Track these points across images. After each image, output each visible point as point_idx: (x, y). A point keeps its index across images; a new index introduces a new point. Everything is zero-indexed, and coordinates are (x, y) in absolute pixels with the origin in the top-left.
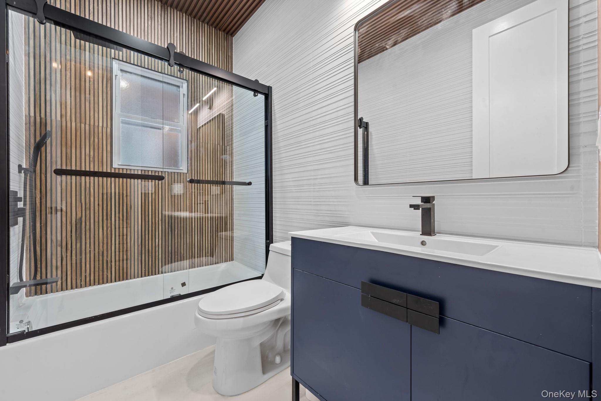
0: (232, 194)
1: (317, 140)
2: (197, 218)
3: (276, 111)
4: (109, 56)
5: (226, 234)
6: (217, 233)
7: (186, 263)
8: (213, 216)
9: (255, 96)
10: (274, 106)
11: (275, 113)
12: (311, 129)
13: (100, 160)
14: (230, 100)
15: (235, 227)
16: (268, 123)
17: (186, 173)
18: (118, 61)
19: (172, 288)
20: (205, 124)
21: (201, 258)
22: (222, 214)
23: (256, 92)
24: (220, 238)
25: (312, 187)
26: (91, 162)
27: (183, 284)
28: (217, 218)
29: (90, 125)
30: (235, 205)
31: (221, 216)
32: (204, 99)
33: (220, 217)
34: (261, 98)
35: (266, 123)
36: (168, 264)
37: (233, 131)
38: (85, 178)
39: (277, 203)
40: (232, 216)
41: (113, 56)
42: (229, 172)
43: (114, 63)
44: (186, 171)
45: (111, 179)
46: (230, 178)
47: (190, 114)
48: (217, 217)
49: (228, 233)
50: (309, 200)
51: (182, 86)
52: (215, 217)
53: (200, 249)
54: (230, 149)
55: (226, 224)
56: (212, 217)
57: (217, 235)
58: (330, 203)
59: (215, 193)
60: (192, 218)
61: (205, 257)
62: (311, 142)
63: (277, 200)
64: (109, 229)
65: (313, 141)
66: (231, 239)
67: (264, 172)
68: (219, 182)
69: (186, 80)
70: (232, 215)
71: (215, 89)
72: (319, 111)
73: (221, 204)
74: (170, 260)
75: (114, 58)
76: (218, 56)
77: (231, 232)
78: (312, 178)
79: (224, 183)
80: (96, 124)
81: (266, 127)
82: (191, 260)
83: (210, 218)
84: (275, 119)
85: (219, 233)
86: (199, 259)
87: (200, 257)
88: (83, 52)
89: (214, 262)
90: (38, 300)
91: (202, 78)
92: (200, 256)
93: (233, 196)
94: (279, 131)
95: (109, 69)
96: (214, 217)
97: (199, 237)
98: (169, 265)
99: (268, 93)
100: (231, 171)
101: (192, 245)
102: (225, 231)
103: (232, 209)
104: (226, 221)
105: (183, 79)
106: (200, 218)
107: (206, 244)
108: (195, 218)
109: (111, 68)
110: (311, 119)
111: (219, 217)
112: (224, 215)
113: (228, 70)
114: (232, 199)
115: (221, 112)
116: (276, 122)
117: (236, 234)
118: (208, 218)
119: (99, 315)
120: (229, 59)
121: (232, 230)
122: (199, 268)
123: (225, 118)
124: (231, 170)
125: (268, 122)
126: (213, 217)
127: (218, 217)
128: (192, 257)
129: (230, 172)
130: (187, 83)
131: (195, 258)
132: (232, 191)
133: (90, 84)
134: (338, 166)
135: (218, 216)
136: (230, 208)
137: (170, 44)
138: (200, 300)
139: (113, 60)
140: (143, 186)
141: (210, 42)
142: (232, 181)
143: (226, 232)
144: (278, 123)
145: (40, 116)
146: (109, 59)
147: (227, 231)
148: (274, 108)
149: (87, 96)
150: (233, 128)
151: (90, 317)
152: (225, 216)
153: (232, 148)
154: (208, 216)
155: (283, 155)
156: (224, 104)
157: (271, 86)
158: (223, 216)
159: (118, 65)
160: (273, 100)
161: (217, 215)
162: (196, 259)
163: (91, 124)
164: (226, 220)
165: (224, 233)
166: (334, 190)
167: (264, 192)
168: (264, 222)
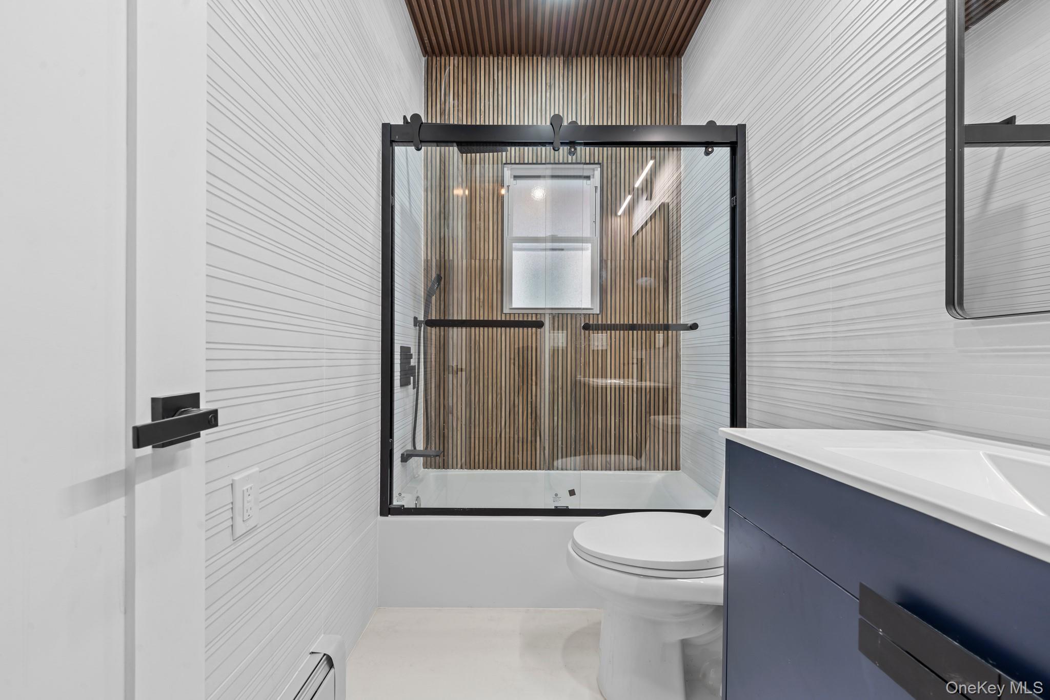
0: (678, 347)
1: (843, 215)
2: (615, 388)
3: (753, 172)
4: (500, 162)
5: (665, 422)
6: (648, 415)
7: (598, 459)
8: (641, 386)
9: (707, 153)
10: (749, 163)
11: (751, 176)
12: (830, 191)
13: (490, 304)
14: (675, 176)
15: (682, 408)
16: (736, 201)
17: (598, 314)
18: (509, 166)
19: (556, 495)
20: (642, 228)
21: (621, 456)
22: (659, 382)
23: (708, 145)
24: (654, 426)
25: (830, 329)
26: (481, 308)
27: (572, 493)
28: (648, 390)
29: (480, 260)
30: (683, 367)
31: (657, 387)
32: (637, 185)
33: (655, 388)
34: (722, 154)
35: (732, 202)
36: (571, 456)
37: (680, 231)
38: (475, 328)
39: (754, 364)
40: (676, 387)
41: (504, 161)
42: (672, 308)
43: (505, 169)
44: (598, 312)
45: (501, 329)
46: (674, 318)
47: (620, 216)
48: (648, 387)
49: (670, 420)
50: (824, 359)
51: (594, 175)
52: (646, 388)
53: (619, 439)
54: (675, 266)
55: (665, 401)
56: (639, 387)
57: (648, 419)
58: (876, 368)
59: (659, 346)
60: (606, 388)
61: (628, 455)
62: (830, 221)
63: (755, 359)
64: (499, 396)
65: (834, 219)
66: (674, 431)
67: (729, 302)
68: (647, 326)
69: (598, 163)
70: (677, 385)
71: (651, 163)
72: (849, 145)
73: (657, 364)
74: (573, 452)
75: (506, 164)
76: (653, 103)
77: (674, 416)
78: (831, 307)
79: (666, 327)
80: (486, 258)
81: (733, 210)
82: (604, 456)
83: (637, 388)
84: (751, 189)
85: (652, 417)
86: (617, 456)
87: (619, 454)
88: (473, 166)
89: (635, 467)
90: (431, 474)
91: (624, 151)
92: (618, 452)
93: (679, 352)
94: (759, 212)
95: (500, 179)
96: (644, 387)
97: (617, 421)
98: (572, 458)
99: (737, 139)
100: (677, 306)
101: (606, 430)
102: (663, 415)
103: (676, 375)
104: (665, 395)
105: (594, 163)
106: (619, 388)
107: (631, 434)
108: (611, 388)
109: (503, 177)
110: (829, 168)
111: (652, 387)
112: (661, 385)
113: (671, 123)
114: (678, 356)
115: (662, 201)
116: (753, 194)
117: (685, 421)
118: (633, 388)
119: (468, 509)
120: (673, 101)
121: (678, 412)
122: (617, 472)
123: (670, 210)
124: (677, 303)
125: (736, 198)
126: (641, 388)
127: (650, 388)
128: (607, 452)
129: (674, 308)
130: (601, 168)
131: (610, 454)
132: (678, 342)
133: (480, 207)
134: (899, 272)
135: (650, 386)
136: (674, 373)
137: (555, 116)
138: (579, 524)
139: (505, 165)
140: (552, 337)
141: (638, 84)
142: (678, 323)
143: (665, 416)
144: (757, 196)
145: (436, 258)
146: (500, 165)
147: (668, 415)
148: (750, 167)
149: (478, 222)
150: (681, 224)
151: (458, 509)
152: (663, 386)
153: (678, 263)
154: (633, 386)
155: (768, 262)
156: (667, 186)
157: (743, 123)
158: (659, 386)
159: (511, 171)
160: (748, 151)
161: (652, 384)
162: (613, 456)
163: (481, 258)
164: (665, 393)
165: (661, 417)
166: (887, 334)
167: (729, 343)
168: (729, 402)
